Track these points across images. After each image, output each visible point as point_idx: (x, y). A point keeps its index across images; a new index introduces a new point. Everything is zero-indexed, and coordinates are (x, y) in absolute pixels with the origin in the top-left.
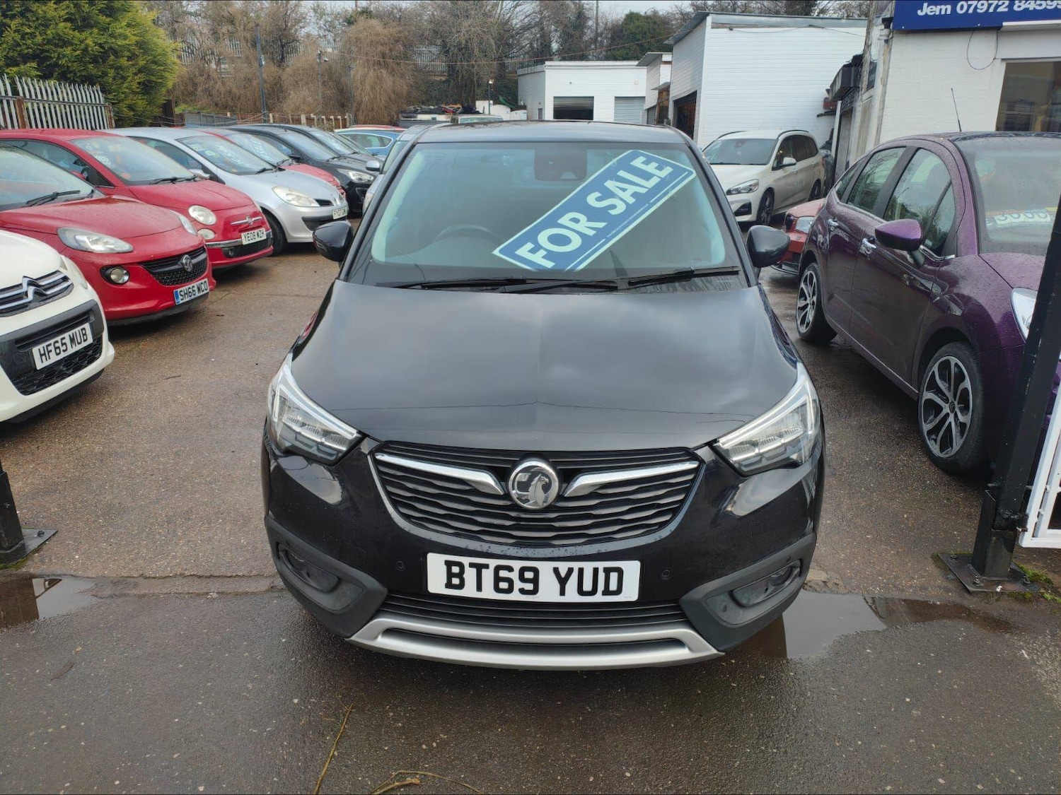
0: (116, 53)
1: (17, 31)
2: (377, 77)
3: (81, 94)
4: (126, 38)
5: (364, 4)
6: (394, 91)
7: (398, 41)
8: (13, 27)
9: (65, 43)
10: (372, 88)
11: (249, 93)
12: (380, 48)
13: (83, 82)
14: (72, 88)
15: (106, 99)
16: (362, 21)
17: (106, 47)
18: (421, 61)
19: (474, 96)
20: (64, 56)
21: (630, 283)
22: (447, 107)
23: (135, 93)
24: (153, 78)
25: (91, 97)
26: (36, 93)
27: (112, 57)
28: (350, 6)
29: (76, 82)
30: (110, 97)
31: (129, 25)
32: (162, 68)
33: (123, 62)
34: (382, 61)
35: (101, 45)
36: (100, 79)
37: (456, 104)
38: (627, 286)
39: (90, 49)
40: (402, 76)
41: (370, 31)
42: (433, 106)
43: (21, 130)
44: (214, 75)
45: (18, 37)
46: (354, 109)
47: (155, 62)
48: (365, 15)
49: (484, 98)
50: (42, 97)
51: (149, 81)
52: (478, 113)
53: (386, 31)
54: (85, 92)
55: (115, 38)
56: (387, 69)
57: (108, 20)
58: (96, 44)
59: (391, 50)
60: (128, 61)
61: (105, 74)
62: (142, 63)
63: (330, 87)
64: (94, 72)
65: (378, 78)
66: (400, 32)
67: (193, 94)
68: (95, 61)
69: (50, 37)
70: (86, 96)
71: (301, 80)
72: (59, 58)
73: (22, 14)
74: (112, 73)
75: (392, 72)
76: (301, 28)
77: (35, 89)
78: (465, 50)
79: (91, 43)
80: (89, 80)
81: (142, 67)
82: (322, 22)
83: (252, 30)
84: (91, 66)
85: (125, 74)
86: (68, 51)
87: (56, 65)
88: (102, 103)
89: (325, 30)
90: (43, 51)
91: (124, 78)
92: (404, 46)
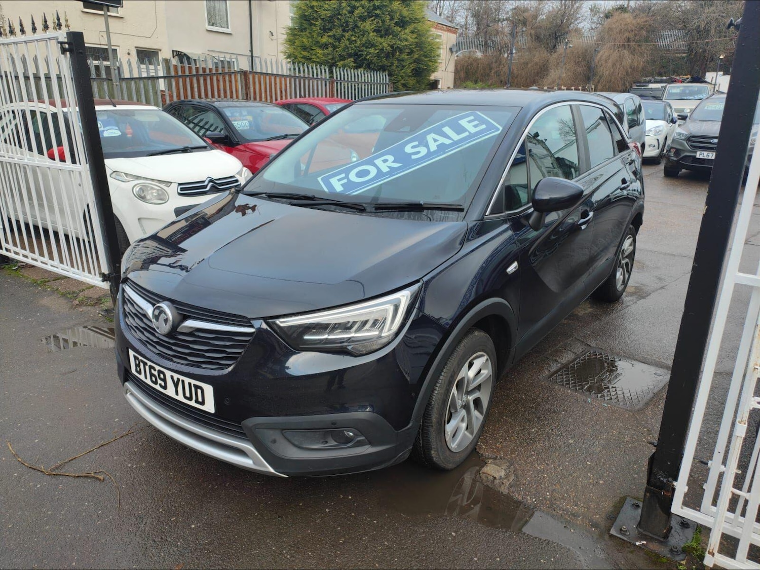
0: (401, 51)
1: (348, 39)
2: (620, 56)
3: (377, 77)
4: (407, 40)
5: (621, 3)
6: (631, 67)
7: (642, 28)
8: (347, 37)
9: (372, 45)
10: (614, 65)
11: (524, 73)
12: (626, 34)
13: (379, 70)
14: (372, 73)
15: (390, 80)
16: (617, 16)
17: (395, 46)
18: (662, 43)
19: (705, 68)
20: (370, 53)
21: (376, 209)
22: (678, 78)
23: (409, 76)
24: (422, 66)
25: (383, 79)
26: (351, 77)
27: (398, 53)
28: (609, 5)
29: (375, 70)
30: (393, 78)
31: (412, 32)
32: (428, 59)
33: (404, 56)
34: (627, 44)
35: (392, 47)
36: (388, 68)
37: (686, 75)
38: (373, 210)
39: (385, 48)
40: (642, 54)
41: (621, 22)
42: (666, 76)
43: (331, 98)
44: (504, 62)
45: (347, 43)
46: (596, 81)
47: (426, 56)
48: (620, 11)
49: (714, 70)
50: (355, 79)
51: (419, 68)
52: (706, 82)
53: (634, 22)
54: (380, 76)
55: (401, 41)
56: (630, 50)
57: (399, 29)
58: (389, 45)
59: (635, 35)
60: (407, 55)
61: (392, 64)
62: (416, 56)
63: (582, 66)
64: (386, 63)
65: (620, 58)
66: (646, 21)
67: (488, 75)
68: (387, 56)
69: (364, 42)
70: (380, 78)
71: (561, 62)
72: (367, 55)
73: (353, 29)
74: (396, 63)
75: (633, 52)
76: (578, 23)
77: (351, 74)
78: (703, 33)
79: (386, 45)
80: (383, 68)
81: (416, 58)
82: (595, 19)
83: (537, 28)
84: (384, 59)
85: (404, 64)
86: (372, 50)
87: (365, 59)
88: (387, 82)
89: (597, 24)
90: (360, 51)
91: (403, 66)
92: (648, 32)
